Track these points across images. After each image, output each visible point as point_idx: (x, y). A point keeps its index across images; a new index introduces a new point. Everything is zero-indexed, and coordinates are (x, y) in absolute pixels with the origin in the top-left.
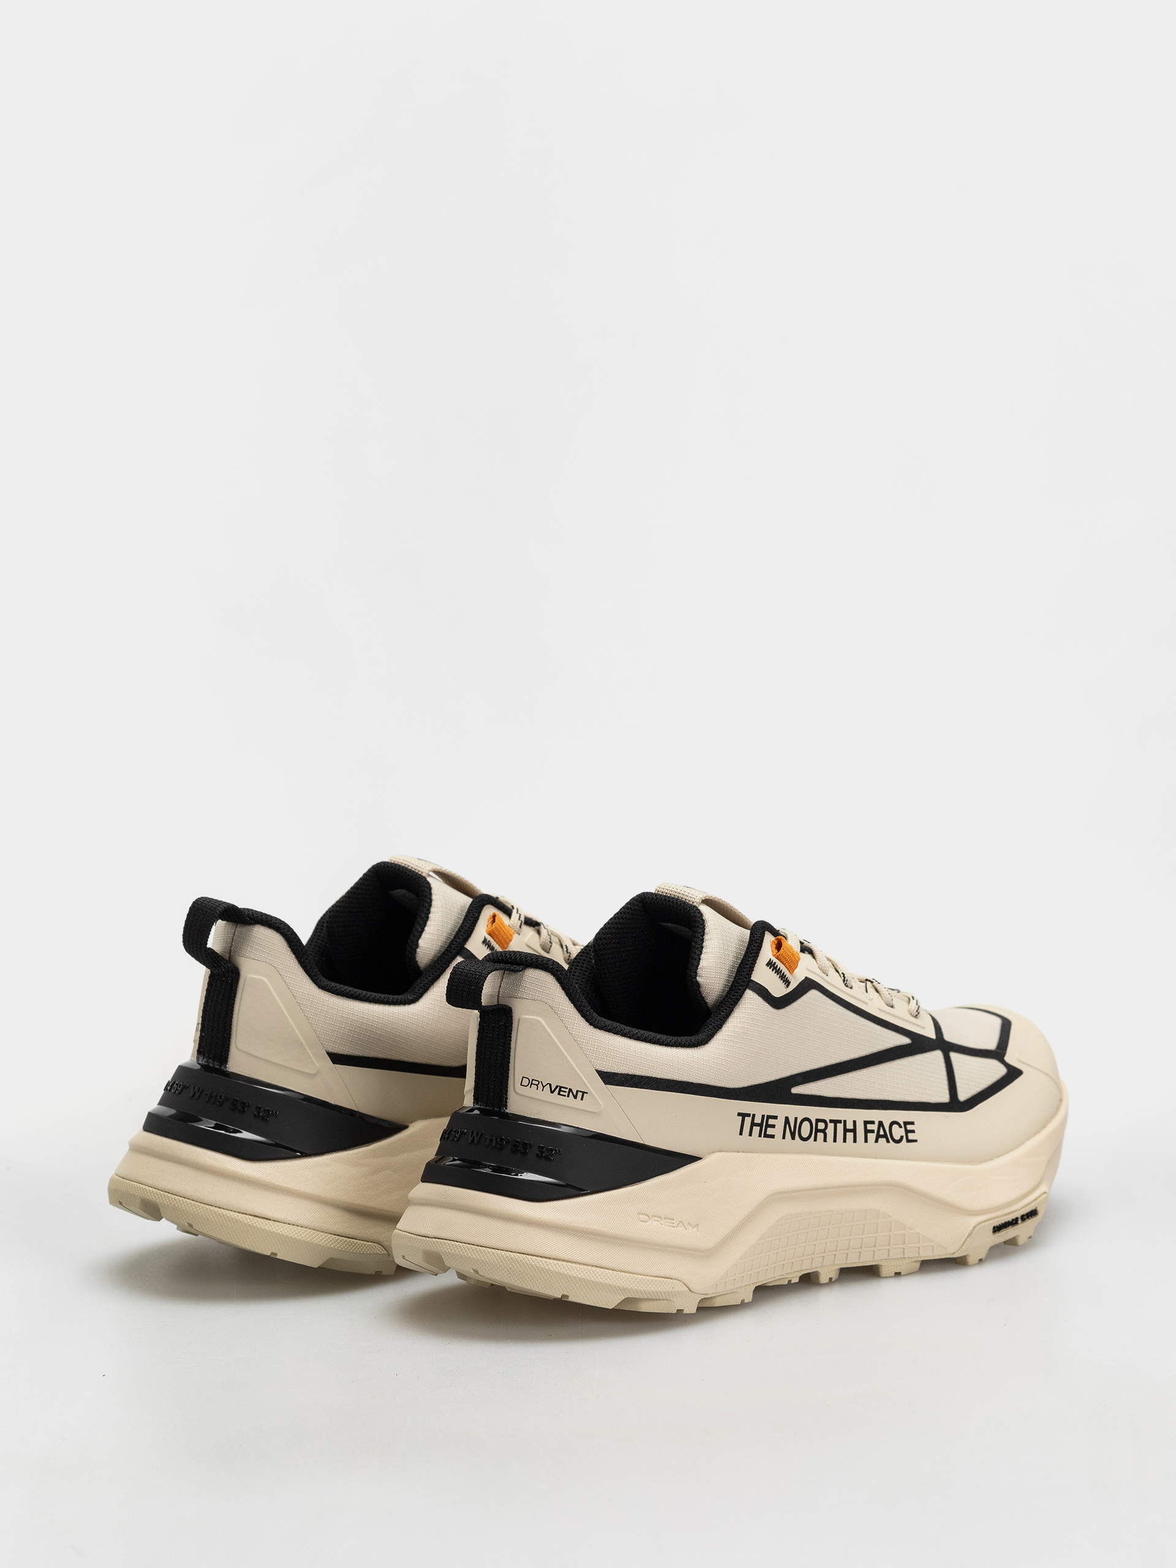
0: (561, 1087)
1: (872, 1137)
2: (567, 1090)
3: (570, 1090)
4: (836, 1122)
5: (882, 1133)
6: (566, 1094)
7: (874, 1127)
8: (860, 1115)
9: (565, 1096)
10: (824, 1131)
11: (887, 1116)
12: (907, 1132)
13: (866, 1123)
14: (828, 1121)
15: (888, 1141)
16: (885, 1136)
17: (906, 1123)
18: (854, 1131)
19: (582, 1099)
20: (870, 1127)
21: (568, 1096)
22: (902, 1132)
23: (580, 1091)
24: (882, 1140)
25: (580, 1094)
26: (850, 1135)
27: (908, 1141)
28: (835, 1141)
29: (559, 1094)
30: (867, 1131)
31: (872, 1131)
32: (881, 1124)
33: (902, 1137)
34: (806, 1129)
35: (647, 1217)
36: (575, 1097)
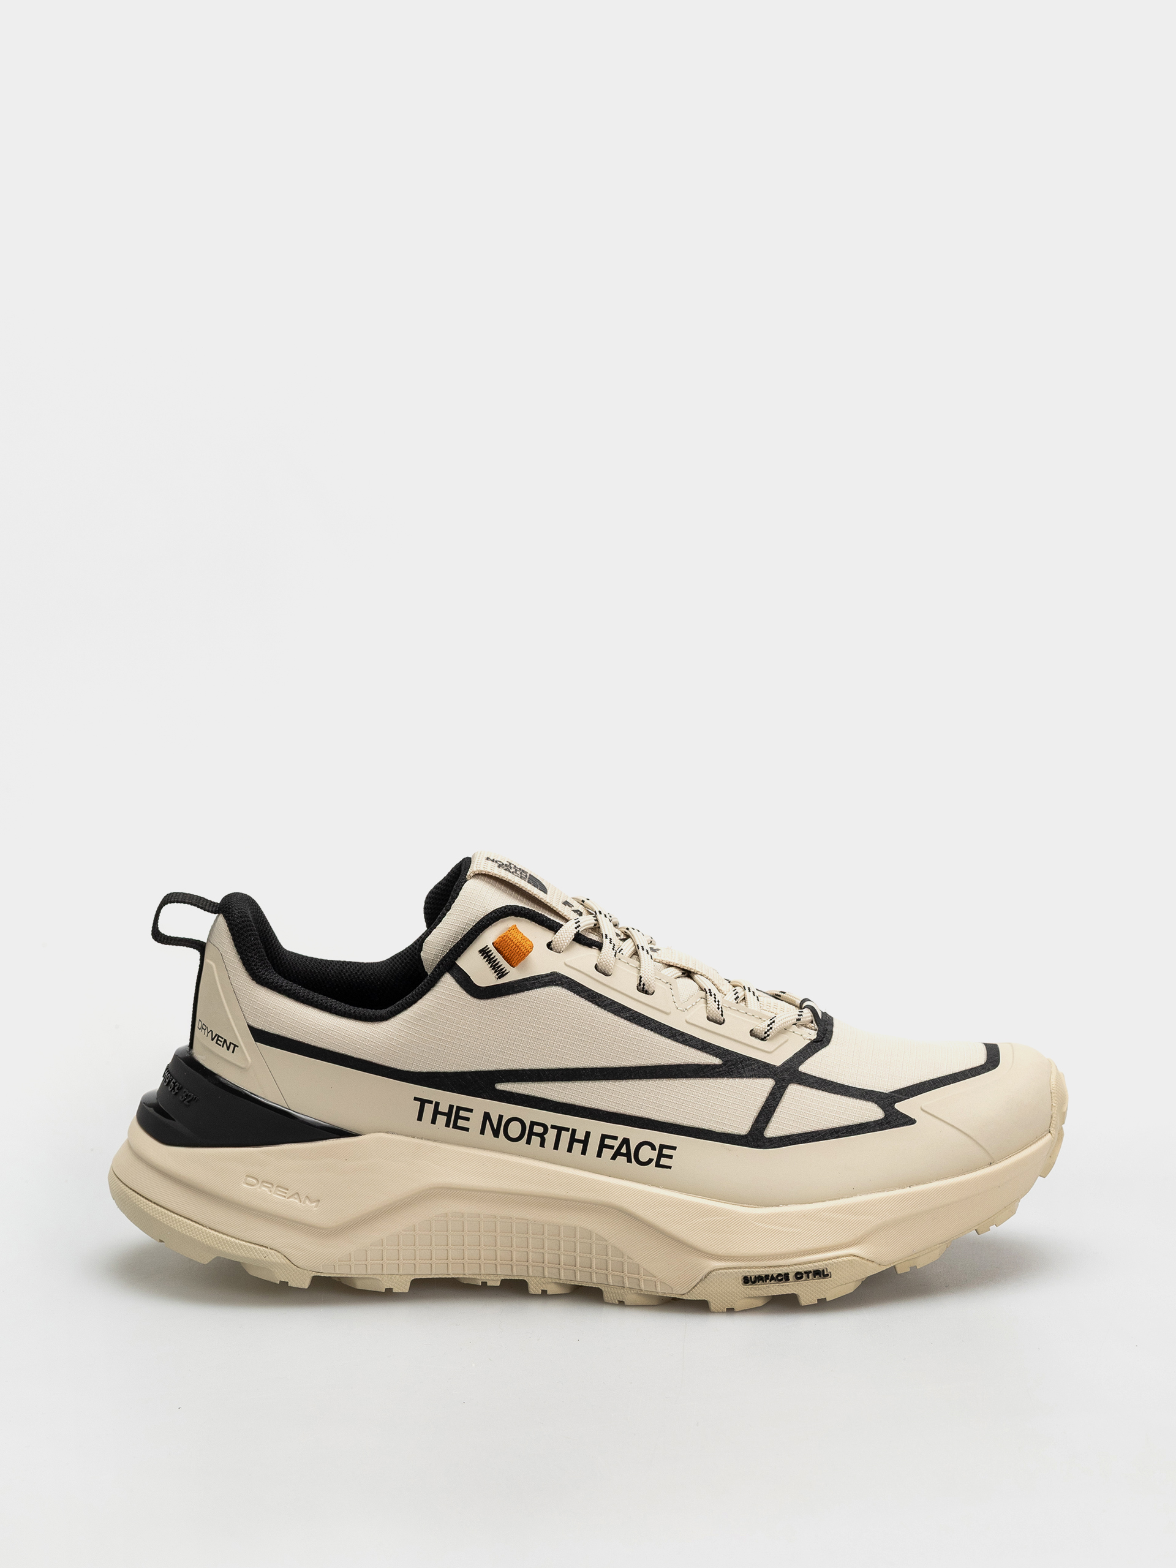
0: (219, 1036)
1: (608, 1153)
2: (223, 1040)
3: (225, 1041)
4: (560, 1130)
5: (624, 1150)
6: (221, 1044)
7: (616, 1144)
8: (598, 1128)
9: (220, 1045)
10: (542, 1136)
11: (636, 1135)
12: (661, 1155)
13: (604, 1137)
14: (549, 1127)
15: (629, 1161)
16: (627, 1155)
17: (662, 1147)
18: (585, 1142)
19: (233, 1052)
20: (607, 1142)
21: (223, 1047)
22: (654, 1155)
23: (233, 1044)
24: (622, 1160)
25: (232, 1046)
26: (577, 1147)
27: (658, 1165)
28: (556, 1147)
29: (217, 1043)
30: (602, 1146)
31: (612, 1147)
32: (626, 1141)
33: (650, 1161)
34: (515, 1129)
35: (255, 1181)
36: (228, 1048)
